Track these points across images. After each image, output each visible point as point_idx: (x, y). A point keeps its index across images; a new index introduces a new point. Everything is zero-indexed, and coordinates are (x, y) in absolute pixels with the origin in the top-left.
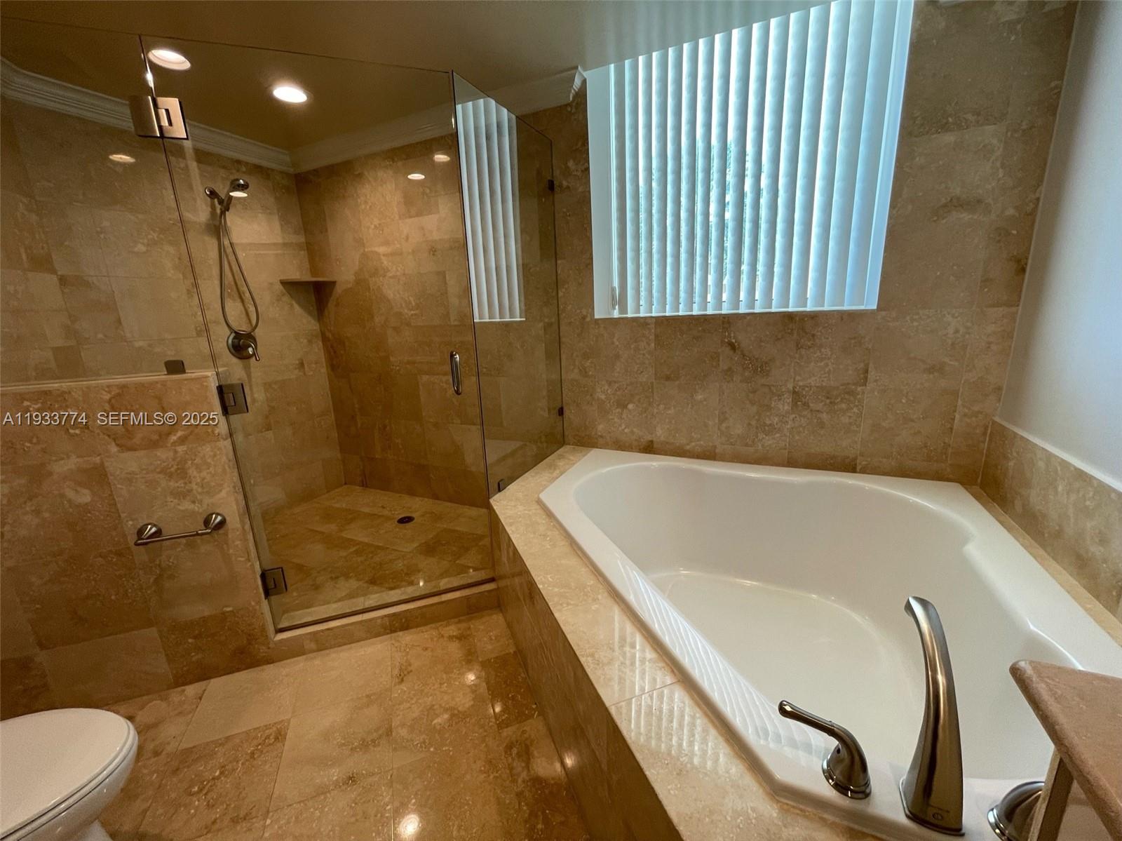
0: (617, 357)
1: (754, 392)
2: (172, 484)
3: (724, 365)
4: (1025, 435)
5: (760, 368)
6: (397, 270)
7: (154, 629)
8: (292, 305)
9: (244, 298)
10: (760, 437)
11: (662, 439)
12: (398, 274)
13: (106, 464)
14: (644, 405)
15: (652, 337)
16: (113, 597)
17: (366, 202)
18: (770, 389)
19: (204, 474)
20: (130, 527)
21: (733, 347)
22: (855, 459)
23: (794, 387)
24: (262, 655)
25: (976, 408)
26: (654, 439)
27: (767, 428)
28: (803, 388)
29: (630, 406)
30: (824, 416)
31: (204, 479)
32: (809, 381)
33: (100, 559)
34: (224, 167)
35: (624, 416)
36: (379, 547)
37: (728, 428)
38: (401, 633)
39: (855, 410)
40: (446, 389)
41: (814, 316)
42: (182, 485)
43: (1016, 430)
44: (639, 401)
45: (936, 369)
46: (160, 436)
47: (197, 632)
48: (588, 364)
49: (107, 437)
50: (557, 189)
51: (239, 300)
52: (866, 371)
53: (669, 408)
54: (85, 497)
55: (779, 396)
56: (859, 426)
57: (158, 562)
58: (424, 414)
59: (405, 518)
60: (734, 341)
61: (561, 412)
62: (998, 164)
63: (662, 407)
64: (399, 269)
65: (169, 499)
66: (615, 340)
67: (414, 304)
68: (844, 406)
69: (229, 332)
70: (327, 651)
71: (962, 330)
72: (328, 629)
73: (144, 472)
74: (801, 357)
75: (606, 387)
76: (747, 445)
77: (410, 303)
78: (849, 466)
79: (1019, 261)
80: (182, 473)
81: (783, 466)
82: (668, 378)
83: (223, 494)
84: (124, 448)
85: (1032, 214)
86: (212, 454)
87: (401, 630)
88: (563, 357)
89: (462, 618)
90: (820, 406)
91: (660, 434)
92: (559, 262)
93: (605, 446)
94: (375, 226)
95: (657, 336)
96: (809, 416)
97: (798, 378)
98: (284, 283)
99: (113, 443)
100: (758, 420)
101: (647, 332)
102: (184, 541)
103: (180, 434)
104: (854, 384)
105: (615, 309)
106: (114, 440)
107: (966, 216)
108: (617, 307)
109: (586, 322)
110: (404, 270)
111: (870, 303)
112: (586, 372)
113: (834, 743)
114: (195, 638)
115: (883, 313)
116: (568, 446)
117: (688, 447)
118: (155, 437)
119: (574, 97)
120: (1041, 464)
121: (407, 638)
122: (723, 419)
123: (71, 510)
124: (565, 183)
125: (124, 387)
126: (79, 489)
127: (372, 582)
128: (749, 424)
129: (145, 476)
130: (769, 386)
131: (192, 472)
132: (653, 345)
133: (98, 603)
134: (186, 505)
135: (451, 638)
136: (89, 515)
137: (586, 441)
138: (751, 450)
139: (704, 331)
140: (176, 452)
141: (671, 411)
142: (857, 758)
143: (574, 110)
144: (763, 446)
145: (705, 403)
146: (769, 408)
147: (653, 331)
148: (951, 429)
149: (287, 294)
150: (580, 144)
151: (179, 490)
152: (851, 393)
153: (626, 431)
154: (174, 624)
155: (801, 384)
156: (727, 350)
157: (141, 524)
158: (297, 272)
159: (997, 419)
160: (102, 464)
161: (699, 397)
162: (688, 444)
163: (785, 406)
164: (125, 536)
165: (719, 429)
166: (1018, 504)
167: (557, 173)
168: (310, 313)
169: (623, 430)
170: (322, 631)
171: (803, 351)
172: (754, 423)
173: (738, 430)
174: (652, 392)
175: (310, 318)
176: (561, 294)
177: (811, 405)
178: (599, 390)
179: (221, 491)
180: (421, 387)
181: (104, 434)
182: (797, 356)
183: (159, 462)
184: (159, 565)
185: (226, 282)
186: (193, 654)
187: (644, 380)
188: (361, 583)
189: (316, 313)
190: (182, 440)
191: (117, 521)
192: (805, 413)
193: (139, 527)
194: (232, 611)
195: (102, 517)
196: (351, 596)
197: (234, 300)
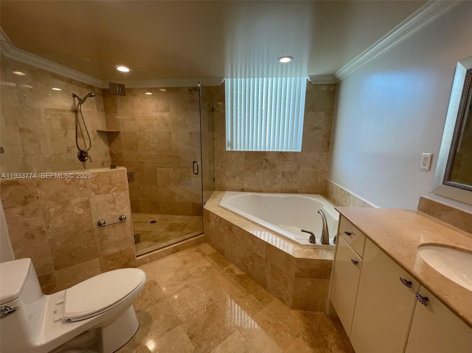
0: (233, 162)
1: (272, 173)
2: (111, 206)
3: (264, 165)
4: (331, 182)
5: (274, 166)
6: (150, 130)
7: (98, 259)
8: (100, 140)
9: (84, 137)
10: (274, 185)
11: (247, 187)
12: (150, 131)
13: (90, 200)
14: (241, 177)
15: (244, 157)
16: (85, 248)
17: (137, 104)
18: (276, 172)
19: (121, 202)
20: (95, 221)
21: (266, 160)
22: (297, 190)
23: (282, 171)
24: (133, 265)
25: (322, 176)
26: (244, 188)
27: (275, 183)
28: (284, 171)
29: (237, 178)
30: (290, 179)
31: (121, 203)
32: (286, 170)
33: (83, 234)
34: (78, 85)
35: (235, 181)
36: (149, 231)
37: (265, 183)
38: (177, 253)
39: (297, 177)
40: (168, 173)
41: (287, 153)
42: (114, 206)
43: (330, 181)
44: (240, 176)
45: (314, 167)
46: (109, 189)
47: (112, 258)
48: (223, 164)
49: (92, 190)
50: (214, 110)
51: (82, 138)
52: (299, 167)
53: (248, 178)
54: (81, 211)
55: (279, 174)
56: (298, 181)
57: (102, 234)
58: (158, 182)
59: (153, 221)
60: (267, 159)
61: (214, 180)
62: (324, 120)
63: (246, 177)
64: (151, 129)
65: (109, 211)
66: (232, 157)
67: (157, 142)
68: (294, 176)
69: (78, 151)
70: (154, 261)
71: (319, 158)
72: (154, 254)
73: (102, 202)
74: (284, 163)
75: (229, 172)
76: (270, 188)
77: (155, 142)
78: (296, 192)
79: (328, 142)
80: (114, 202)
81: (280, 193)
82: (248, 169)
83: (126, 209)
84: (96, 194)
85: (330, 132)
86: (124, 195)
87: (176, 252)
88: (215, 162)
89: (195, 246)
90: (289, 176)
91: (246, 186)
92: (214, 133)
93: (229, 190)
94: (141, 113)
95: (245, 157)
96: (286, 179)
97: (283, 169)
98: (97, 131)
99: (93, 192)
100: (273, 181)
101: (242, 155)
102: (112, 225)
103: (115, 189)
104: (296, 170)
105: (229, 147)
106: (94, 191)
107: (318, 131)
108: (230, 147)
109: (223, 152)
110: (153, 130)
111: (299, 150)
112: (223, 167)
113: (310, 235)
114: (111, 261)
115: (302, 153)
116: (216, 191)
117: (254, 189)
118: (107, 190)
119: (221, 85)
120: (335, 188)
121: (180, 254)
122: (264, 180)
123: (76, 216)
124: (217, 109)
125: (99, 173)
126: (79, 209)
127: (155, 241)
128: (271, 182)
129: (102, 203)
130: (276, 171)
131: (117, 201)
132: (244, 159)
133: (80, 250)
134: (114, 213)
135: (195, 252)
136: (82, 218)
137: (223, 189)
138: (272, 189)
139: (258, 155)
140: (113, 195)
141: (249, 179)
142: (314, 237)
143: (221, 88)
144: (275, 188)
145: (259, 176)
146: (276, 177)
147: (244, 155)
148: (318, 181)
149: (98, 136)
150: (222, 99)
151: (113, 208)
152: (296, 173)
153: (235, 185)
154: (105, 256)
155: (284, 170)
156: (265, 161)
157: (99, 220)
158: (102, 127)
159: (326, 179)
160: (89, 199)
161: (257, 174)
162: (254, 188)
163: (280, 176)
164: (93, 225)
165: (263, 183)
166: (332, 198)
167: (215, 105)
168: (106, 143)
169: (234, 185)
170: (152, 255)
171: (284, 162)
172: (272, 181)
173: (268, 184)
174: (244, 173)
175: (106, 145)
176: (215, 142)
177: (286, 176)
178: (227, 173)
179: (125, 208)
180: (157, 172)
181: (91, 189)
182: (283, 163)
183: (107, 198)
184: (103, 235)
185: (78, 131)
186: (110, 267)
187: (241, 169)
188: (151, 242)
189: (108, 143)
190: (115, 191)
191: (91, 220)
192: (285, 178)
193: (98, 221)
194: (124, 250)
195: (86, 219)
196: (150, 246)
197: (80, 138)
